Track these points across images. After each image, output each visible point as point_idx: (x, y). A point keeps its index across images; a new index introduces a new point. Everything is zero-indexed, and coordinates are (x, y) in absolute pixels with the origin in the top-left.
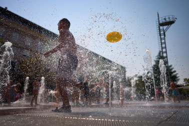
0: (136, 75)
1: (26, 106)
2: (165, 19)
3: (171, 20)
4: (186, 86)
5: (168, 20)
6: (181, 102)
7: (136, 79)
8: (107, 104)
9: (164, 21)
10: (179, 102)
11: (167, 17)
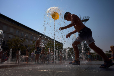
0: (69, 48)
1: (10, 64)
2: (84, 18)
3: (87, 18)
4: (94, 53)
5: (85, 18)
6: (92, 61)
7: (68, 50)
8: (53, 63)
9: (83, 19)
10: (91, 62)
11: (85, 17)
